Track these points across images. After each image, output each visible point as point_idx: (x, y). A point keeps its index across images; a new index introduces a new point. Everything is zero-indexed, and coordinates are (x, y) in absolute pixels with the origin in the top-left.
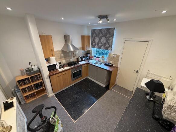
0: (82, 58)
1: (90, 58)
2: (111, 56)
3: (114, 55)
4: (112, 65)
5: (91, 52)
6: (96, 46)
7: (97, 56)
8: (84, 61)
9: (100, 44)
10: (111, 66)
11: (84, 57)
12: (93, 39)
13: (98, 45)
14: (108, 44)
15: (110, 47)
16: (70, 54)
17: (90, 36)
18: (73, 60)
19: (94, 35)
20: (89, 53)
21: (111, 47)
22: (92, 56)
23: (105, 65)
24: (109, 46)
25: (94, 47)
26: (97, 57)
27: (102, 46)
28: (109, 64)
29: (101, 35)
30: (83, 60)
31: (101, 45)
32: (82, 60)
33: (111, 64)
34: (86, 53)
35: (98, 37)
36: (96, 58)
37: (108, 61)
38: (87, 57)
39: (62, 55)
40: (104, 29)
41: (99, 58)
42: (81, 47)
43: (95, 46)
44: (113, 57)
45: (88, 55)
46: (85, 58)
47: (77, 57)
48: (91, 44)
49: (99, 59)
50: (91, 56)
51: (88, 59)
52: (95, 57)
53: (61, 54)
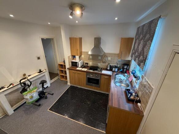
5: (131, 63)
7: (137, 73)
8: (114, 72)
14: (143, 54)
17: (133, 39)
19: (137, 37)
20: (128, 65)
21: (144, 63)
24: (142, 59)
29: (141, 36)
32: (111, 70)
35: (139, 39)
36: (132, 75)
39: (91, 57)
40: (147, 23)
41: (136, 77)
42: (118, 53)
46: (117, 69)
47: (107, 64)
49: (133, 78)
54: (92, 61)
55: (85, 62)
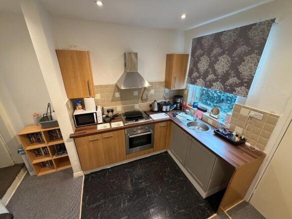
0: (160, 106)
1: (182, 108)
2: (244, 112)
3: (252, 113)
4: (242, 142)
5: (186, 93)
6: (200, 81)
7: (200, 105)
8: (166, 112)
9: (211, 77)
10: (238, 144)
11: (166, 104)
12: (195, 63)
13: (204, 79)
14: (238, 75)
15: (241, 84)
16: (136, 93)
17: (187, 55)
18: (140, 106)
19: (199, 52)
20: (181, 97)
21: (248, 87)
22: (188, 104)
23: (217, 134)
24: (238, 81)
25: (193, 82)
26: (199, 109)
27: (216, 80)
28: (231, 135)
29: (216, 51)
30: (164, 109)
31: (215, 77)
32: (160, 110)
33: (237, 139)
34: (175, 94)
35: (209, 55)
36: (196, 109)
37: (228, 126)
38: (175, 106)
39: (117, 95)
40: (228, 31)
41: (205, 111)
42: (164, 80)
43: (198, 80)
44: (251, 118)
45: (179, 100)
46: (169, 107)
47: (151, 103)
48: (188, 76)
49: (204, 113)
50: (184, 103)
51: (176, 109)
52: (194, 106)
53: (114, 92)
54: (120, 102)
55: (106, 108)
